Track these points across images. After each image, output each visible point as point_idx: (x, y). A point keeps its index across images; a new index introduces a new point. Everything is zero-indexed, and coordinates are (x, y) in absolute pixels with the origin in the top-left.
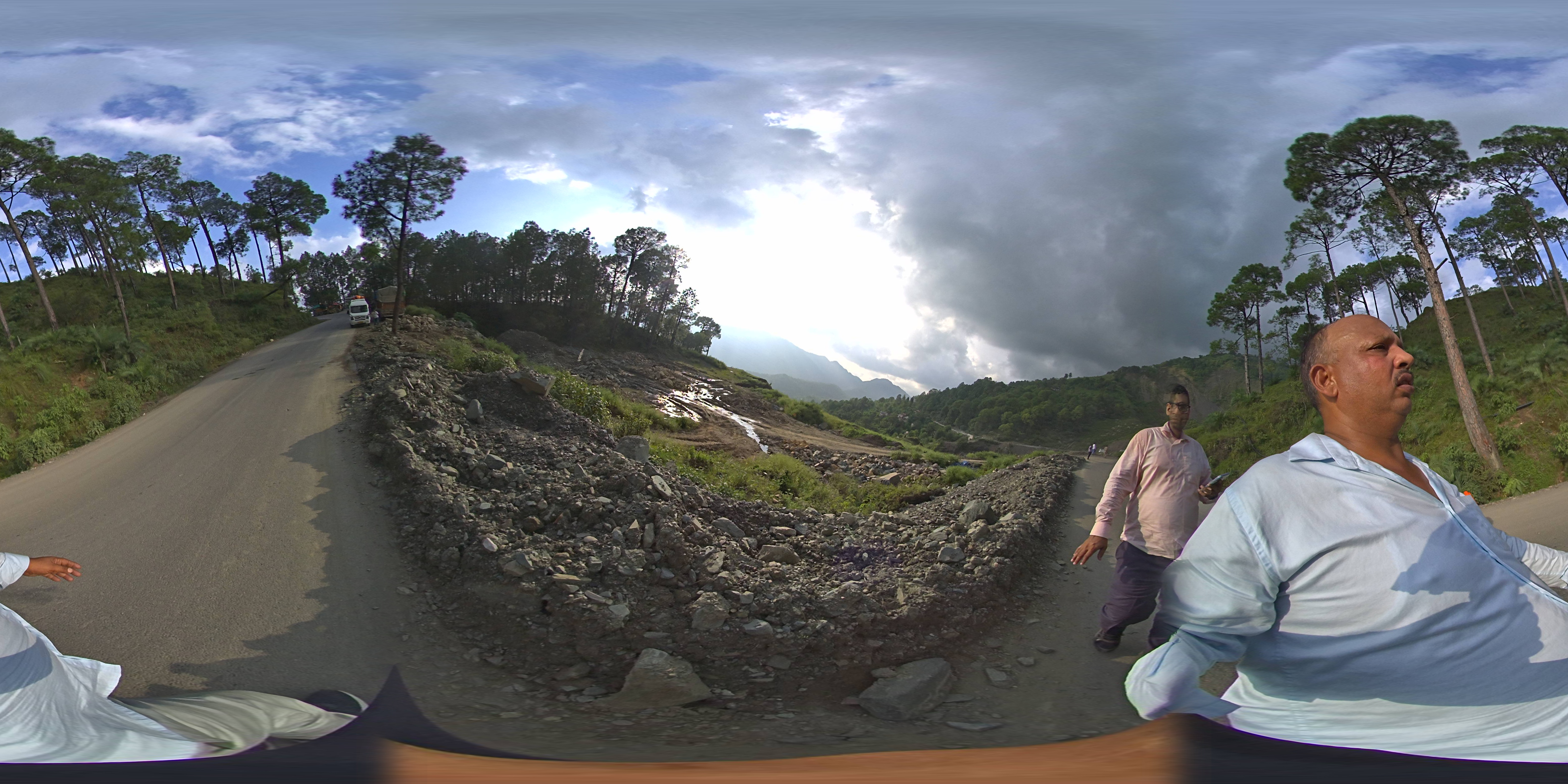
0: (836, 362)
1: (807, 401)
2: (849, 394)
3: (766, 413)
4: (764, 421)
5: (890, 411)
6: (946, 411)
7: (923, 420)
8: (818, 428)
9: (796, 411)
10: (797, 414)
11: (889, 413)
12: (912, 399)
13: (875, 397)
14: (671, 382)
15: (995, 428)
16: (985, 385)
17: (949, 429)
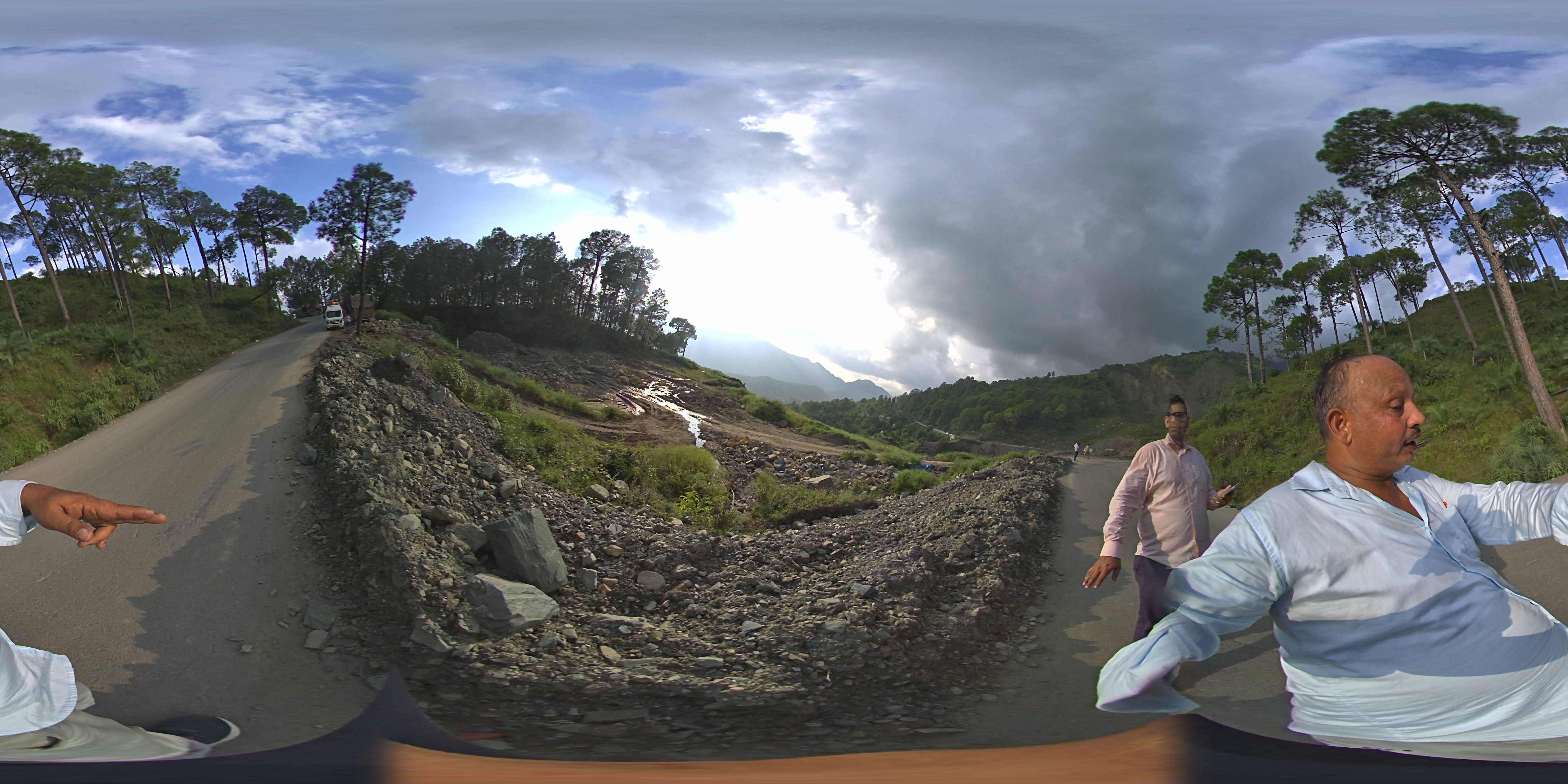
0: (819, 364)
1: (772, 399)
2: (831, 395)
3: (723, 411)
4: (716, 417)
5: (872, 411)
6: (928, 411)
7: (904, 420)
8: (776, 425)
9: (756, 408)
10: (757, 411)
11: (871, 414)
12: (894, 399)
13: (856, 398)
14: (627, 379)
15: (978, 428)
16: (967, 385)
17: (930, 429)
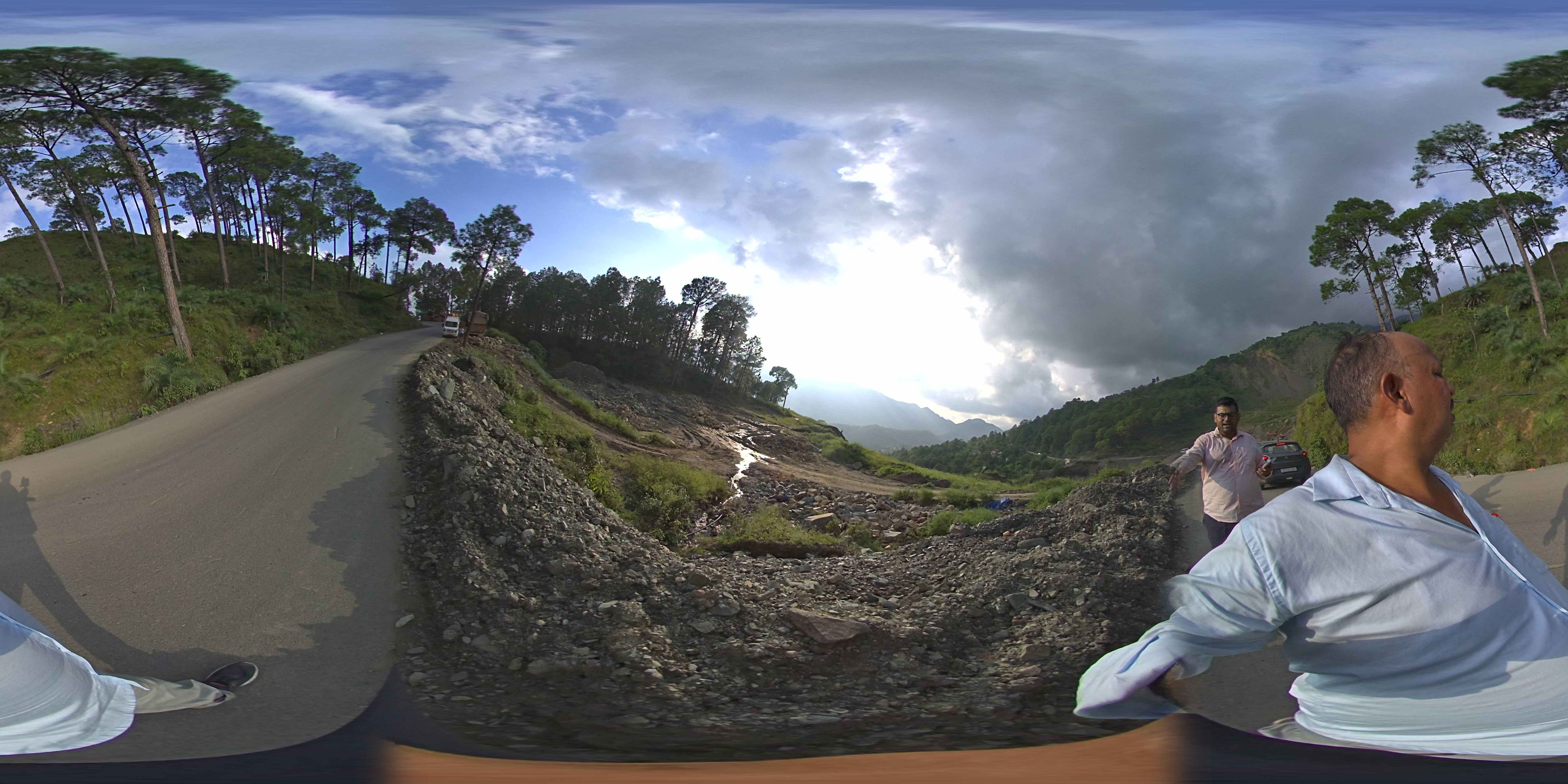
5: (983, 449)
6: (1039, 439)
12: (1004, 433)
13: (967, 438)
15: (1092, 448)
16: (1075, 407)
17: (1045, 457)
